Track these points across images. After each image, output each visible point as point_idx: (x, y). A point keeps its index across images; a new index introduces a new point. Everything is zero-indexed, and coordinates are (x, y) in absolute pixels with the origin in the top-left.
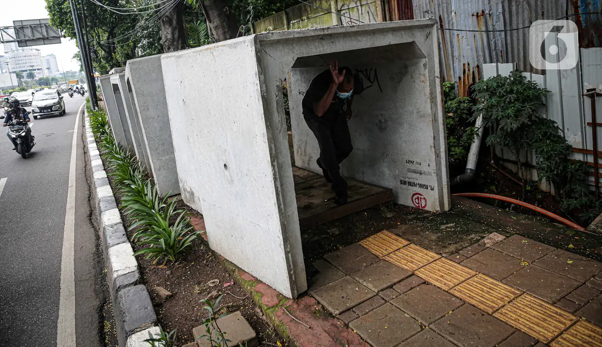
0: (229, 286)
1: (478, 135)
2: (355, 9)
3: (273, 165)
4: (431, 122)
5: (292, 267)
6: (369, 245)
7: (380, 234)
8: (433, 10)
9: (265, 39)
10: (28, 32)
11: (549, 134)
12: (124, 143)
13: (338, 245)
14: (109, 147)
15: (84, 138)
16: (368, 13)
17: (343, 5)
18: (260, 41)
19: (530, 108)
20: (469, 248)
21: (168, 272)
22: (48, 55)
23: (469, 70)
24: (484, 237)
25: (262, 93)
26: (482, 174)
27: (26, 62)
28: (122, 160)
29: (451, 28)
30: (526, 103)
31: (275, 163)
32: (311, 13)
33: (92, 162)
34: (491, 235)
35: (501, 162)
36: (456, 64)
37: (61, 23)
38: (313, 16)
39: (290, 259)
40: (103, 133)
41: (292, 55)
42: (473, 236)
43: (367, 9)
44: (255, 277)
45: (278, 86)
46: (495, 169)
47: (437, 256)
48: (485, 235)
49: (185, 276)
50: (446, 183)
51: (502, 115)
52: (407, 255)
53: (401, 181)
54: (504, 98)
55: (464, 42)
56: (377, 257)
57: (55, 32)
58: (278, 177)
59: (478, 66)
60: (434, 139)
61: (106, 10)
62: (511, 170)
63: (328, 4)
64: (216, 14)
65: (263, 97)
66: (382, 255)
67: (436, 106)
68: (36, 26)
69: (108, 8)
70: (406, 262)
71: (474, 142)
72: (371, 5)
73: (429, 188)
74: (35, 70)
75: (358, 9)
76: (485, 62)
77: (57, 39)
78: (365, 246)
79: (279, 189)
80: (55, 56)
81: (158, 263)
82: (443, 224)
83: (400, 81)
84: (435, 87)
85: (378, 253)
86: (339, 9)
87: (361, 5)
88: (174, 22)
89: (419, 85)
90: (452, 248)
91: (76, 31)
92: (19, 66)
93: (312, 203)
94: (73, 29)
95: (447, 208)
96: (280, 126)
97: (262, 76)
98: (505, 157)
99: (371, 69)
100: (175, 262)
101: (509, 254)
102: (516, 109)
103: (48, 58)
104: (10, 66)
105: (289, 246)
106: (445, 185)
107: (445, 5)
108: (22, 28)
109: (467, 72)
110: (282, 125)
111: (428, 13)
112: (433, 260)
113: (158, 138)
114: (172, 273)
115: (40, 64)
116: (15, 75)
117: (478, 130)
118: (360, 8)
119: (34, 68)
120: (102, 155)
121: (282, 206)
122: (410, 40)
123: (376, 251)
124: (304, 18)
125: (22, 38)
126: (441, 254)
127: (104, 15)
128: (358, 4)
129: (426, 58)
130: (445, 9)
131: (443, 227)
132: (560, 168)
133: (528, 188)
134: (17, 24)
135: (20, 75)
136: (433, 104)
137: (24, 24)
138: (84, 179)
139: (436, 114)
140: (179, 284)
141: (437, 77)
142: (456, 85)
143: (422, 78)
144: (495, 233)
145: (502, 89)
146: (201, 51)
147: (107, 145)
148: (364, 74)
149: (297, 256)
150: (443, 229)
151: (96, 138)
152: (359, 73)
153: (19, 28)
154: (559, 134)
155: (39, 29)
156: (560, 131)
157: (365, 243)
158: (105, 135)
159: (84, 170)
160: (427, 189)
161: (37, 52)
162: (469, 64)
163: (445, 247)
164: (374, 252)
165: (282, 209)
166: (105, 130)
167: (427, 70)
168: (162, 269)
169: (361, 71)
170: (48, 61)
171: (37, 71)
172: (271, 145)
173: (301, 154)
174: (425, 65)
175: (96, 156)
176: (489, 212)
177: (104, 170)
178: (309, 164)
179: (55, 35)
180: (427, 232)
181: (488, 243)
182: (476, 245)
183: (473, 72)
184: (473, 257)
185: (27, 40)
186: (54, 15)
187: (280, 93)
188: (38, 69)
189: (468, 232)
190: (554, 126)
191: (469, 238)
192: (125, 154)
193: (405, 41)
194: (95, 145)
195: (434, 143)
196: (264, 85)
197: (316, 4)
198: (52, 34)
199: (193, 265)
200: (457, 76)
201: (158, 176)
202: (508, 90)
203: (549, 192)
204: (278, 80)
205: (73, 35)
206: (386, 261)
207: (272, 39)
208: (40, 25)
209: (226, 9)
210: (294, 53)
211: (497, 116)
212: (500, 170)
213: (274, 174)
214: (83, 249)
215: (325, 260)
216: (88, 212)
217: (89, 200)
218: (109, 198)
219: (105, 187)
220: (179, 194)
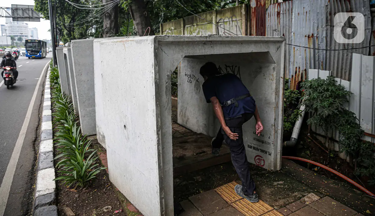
0: (118, 213)
1: (301, 115)
2: (228, 23)
3: (158, 134)
4: (274, 108)
5: (164, 209)
6: (222, 192)
7: (230, 184)
8: (279, 30)
9: (162, 40)
10: (20, 12)
11: (350, 121)
12: (67, 93)
13: (200, 190)
14: (57, 94)
16: (236, 26)
17: (220, 20)
18: (159, 41)
19: (339, 103)
20: (294, 204)
21: (77, 196)
22: (33, 28)
23: (299, 72)
24: (304, 196)
25: (156, 80)
26: (302, 142)
27: (18, 30)
28: (63, 104)
29: (290, 43)
30: (337, 99)
31: (160, 133)
32: (199, 22)
33: (44, 103)
34: (310, 195)
35: (314, 135)
36: (291, 67)
37: (41, 10)
38: (200, 23)
39: (164, 203)
40: (56, 83)
41: (181, 54)
42: (296, 194)
43: (236, 24)
44: (137, 209)
45: (168, 76)
46: (310, 139)
47: (270, 208)
48: (305, 194)
49: (88, 200)
50: (280, 151)
51: (320, 105)
52: (248, 204)
53: (248, 145)
54: (322, 94)
55: (297, 53)
56: (227, 203)
57: (37, 14)
58: (161, 142)
59: (305, 70)
60: (275, 120)
61: (71, 5)
62: (321, 141)
63: (211, 17)
64: (138, 16)
65: (156, 83)
66: (230, 202)
67: (279, 97)
68: (25, 9)
69: (72, 4)
70: (248, 210)
71: (298, 120)
72: (238, 21)
73: (268, 153)
74: (23, 36)
75: (230, 23)
76: (311, 68)
77: (38, 19)
78: (219, 193)
79: (161, 152)
80: (37, 29)
81: (71, 187)
82: (276, 181)
83: (255, 77)
84: (279, 85)
85: (228, 200)
86: (218, 21)
87: (232, 21)
88: (112, 17)
89: (268, 81)
90: (281, 202)
91: (49, 15)
92: (14, 32)
93: (185, 155)
94: (48, 14)
95: (278, 168)
96: (166, 105)
97: (157, 67)
98: (318, 132)
99: (236, 66)
100: (83, 188)
101: (323, 213)
102: (329, 103)
103: (33, 29)
104: (7, 32)
105: (163, 193)
106: (279, 152)
107: (288, 27)
108: (17, 9)
109: (297, 73)
110: (168, 104)
111: (276, 31)
112: (267, 211)
113: (86, 95)
114: (79, 197)
115: (27, 33)
116: (10, 38)
117: (301, 112)
118: (231, 22)
119: (23, 35)
120: (52, 98)
121: (162, 164)
122: (266, 51)
123: (227, 197)
124: (194, 24)
125: (16, 16)
126: (273, 206)
127: (69, 7)
128: (230, 20)
129: (275, 63)
130: (287, 30)
131: (275, 183)
132: (356, 146)
133: (332, 155)
134: (14, 7)
135: (13, 38)
136: (277, 96)
137: (18, 7)
138: (37, 113)
139: (278, 103)
140: (83, 206)
141: (281, 77)
142: (289, 80)
143: (271, 77)
144: (312, 193)
145: (321, 88)
146: (117, 42)
147: (56, 92)
148: (230, 69)
149: (169, 201)
150: (275, 185)
151: (51, 85)
152: (227, 67)
153: (14, 9)
154: (356, 122)
155: (27, 12)
156: (357, 120)
157: (220, 190)
158: (57, 85)
159: (39, 107)
160: (266, 154)
161: (26, 25)
162: (299, 68)
163: (276, 201)
164: (225, 198)
165: (161, 166)
166: (57, 81)
167: (275, 72)
168: (73, 192)
169: (229, 66)
170: (32, 31)
171: (24, 37)
172: (158, 119)
173: (182, 116)
174: (274, 68)
175: (48, 98)
176: (307, 175)
177: (51, 109)
178: (186, 123)
179: (38, 17)
180: (264, 187)
181: (307, 201)
182: (298, 202)
183: (302, 74)
184: (297, 212)
185: (19, 17)
186: (37, 4)
187: (169, 81)
188: (25, 36)
189: (293, 190)
190: (353, 116)
191: (294, 195)
192: (66, 100)
193: (263, 51)
194: (49, 90)
195: (274, 123)
196: (158, 74)
197: (203, 17)
198: (35, 15)
199: (95, 191)
200: (291, 74)
201: (83, 121)
202: (325, 89)
203: (345, 160)
204: (169, 71)
205: (47, 18)
206: (233, 206)
207: (168, 40)
208: (28, 9)
209: (145, 13)
210: (183, 52)
211: (317, 106)
212: (314, 141)
213: (158, 141)
214: (22, 167)
215: (190, 201)
216: (34, 139)
217: (37, 130)
218: (49, 131)
219: (48, 122)
220: (96, 135)
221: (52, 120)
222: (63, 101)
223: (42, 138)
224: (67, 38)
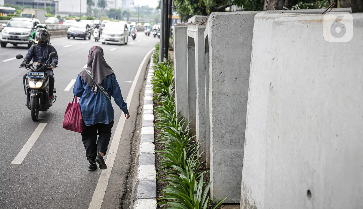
12: (186, 114)
14: (167, 115)
15: (141, 94)
28: (178, 136)
33: (142, 129)
40: (165, 94)
120: (157, 122)
138: (128, 147)
147: (165, 111)
151: (155, 98)
158: (167, 97)
159: (131, 136)
166: (167, 90)
175: (149, 121)
177: (154, 143)
192: (183, 129)
194: (151, 106)
216: (122, 193)
217: (127, 177)
218: (149, 183)
219: (148, 166)
220: (239, 204)
221: (156, 164)
222: (178, 130)
223: (139, 195)
224: (188, 5)
